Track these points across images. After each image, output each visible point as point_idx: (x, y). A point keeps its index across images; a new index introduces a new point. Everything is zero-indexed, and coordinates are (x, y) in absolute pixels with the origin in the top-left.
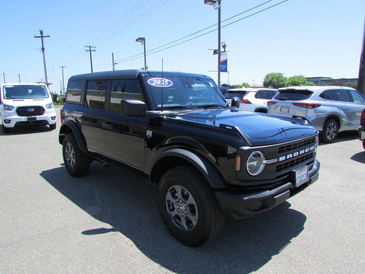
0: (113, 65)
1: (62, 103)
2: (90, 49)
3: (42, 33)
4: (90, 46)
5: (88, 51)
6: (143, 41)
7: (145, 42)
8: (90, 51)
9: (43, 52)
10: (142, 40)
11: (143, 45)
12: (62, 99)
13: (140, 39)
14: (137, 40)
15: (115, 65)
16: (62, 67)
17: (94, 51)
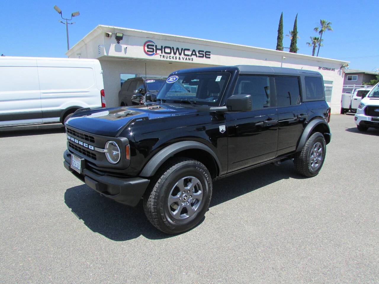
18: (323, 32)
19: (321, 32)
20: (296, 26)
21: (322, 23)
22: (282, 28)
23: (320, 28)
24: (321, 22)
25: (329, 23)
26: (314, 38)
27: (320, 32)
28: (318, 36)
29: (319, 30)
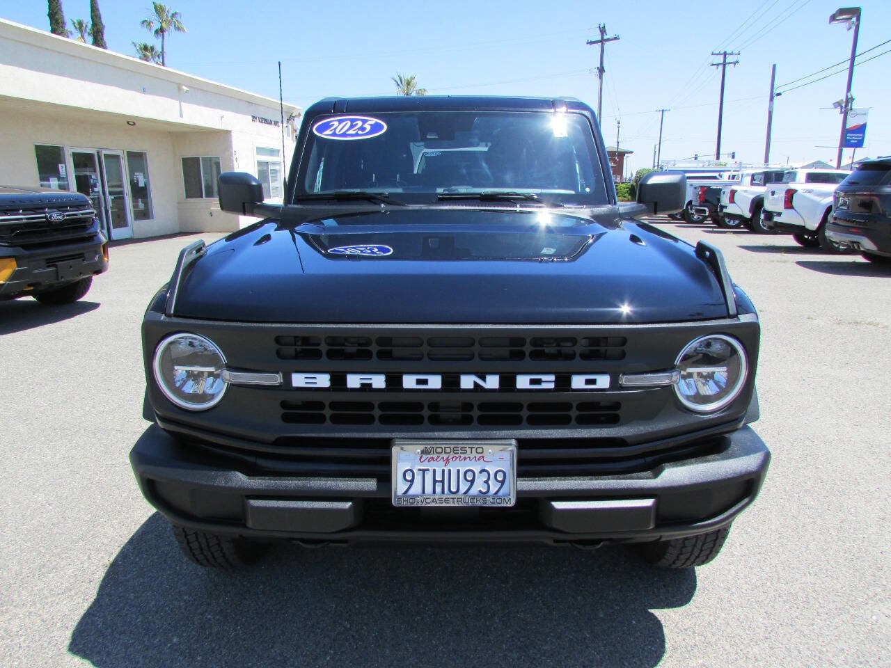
0: (772, 99)
1: (625, 197)
2: (725, 60)
3: (603, 31)
4: (725, 52)
5: (718, 65)
6: (854, 19)
7: (858, 20)
8: (724, 64)
9: (601, 77)
10: (852, 14)
11: (852, 31)
12: (627, 188)
13: (842, 11)
14: (833, 18)
15: (776, 99)
16: (663, 111)
17: (735, 63)
18: (166, 34)
19: (161, 31)
20: (98, 10)
21: (159, 10)
22: (60, 9)
23: (155, 22)
24: (156, 8)
25: (176, 13)
26: (142, 46)
27: (157, 32)
28: (152, 41)
29: (156, 26)
